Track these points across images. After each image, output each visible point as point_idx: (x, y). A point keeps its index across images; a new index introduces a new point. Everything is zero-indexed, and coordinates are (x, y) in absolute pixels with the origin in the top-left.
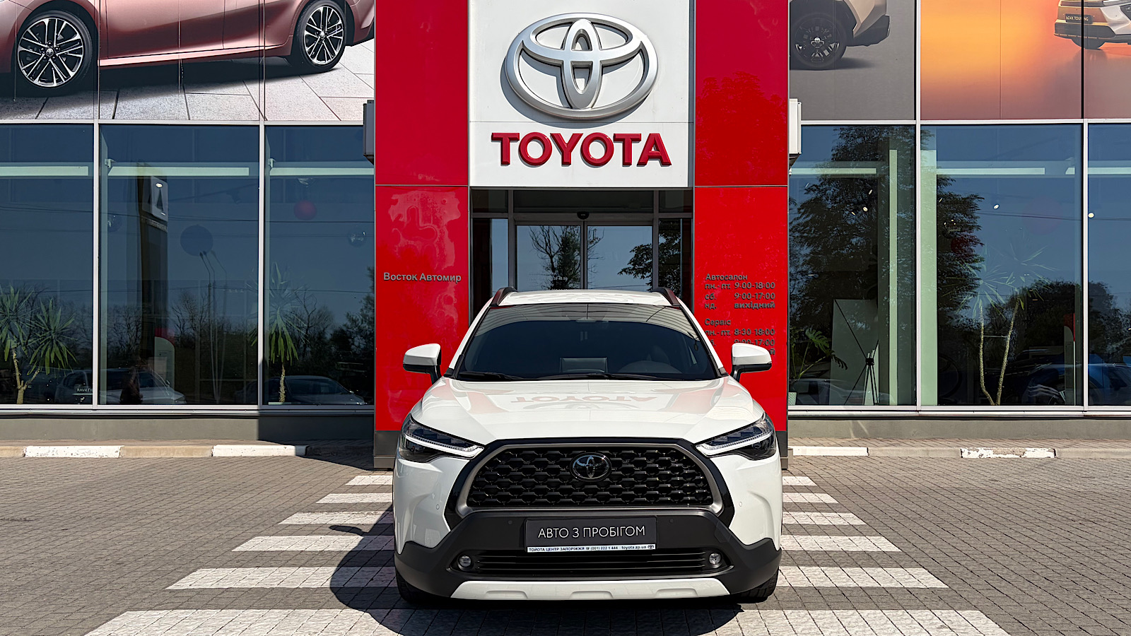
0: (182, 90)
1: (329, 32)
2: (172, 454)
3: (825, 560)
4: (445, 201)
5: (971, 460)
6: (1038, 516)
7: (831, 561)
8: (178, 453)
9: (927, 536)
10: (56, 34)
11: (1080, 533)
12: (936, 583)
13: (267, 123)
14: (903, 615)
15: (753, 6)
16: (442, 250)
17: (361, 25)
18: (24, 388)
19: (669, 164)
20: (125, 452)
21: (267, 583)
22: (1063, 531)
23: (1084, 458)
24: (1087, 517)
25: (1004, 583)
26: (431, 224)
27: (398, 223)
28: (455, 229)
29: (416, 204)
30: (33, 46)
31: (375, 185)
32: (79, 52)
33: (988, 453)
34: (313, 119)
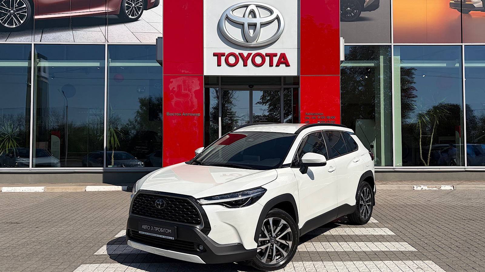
0: (71, 29)
1: (136, 4)
4: (193, 82)
7: (368, 239)
8: (70, 190)
9: (405, 227)
10: (15, 4)
11: (469, 226)
13: (109, 44)
16: (192, 102)
17: (150, 1)
19: (289, 66)
20: (47, 189)
22: (461, 225)
24: (471, 218)
26: (187, 91)
27: (173, 91)
28: (198, 93)
29: (181, 83)
30: (4, 10)
31: (163, 75)
32: (25, 12)
34: (129, 42)
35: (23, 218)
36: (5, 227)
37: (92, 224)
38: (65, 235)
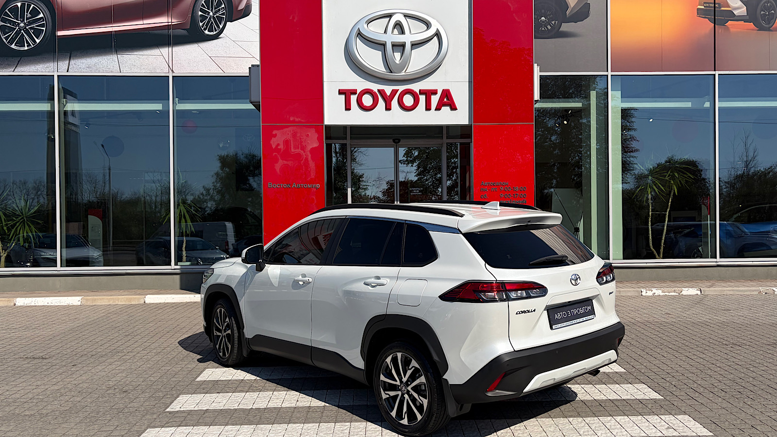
0: (115, 52)
1: (216, 12)
2: (117, 302)
3: (581, 379)
4: (308, 135)
5: (648, 297)
6: (704, 342)
7: (586, 380)
8: (121, 301)
9: (639, 359)
10: (26, 14)
11: (734, 355)
12: (655, 396)
13: (174, 75)
14: (642, 419)
15: (510, 5)
16: (307, 167)
17: (237, 8)
18: (5, 255)
19: (456, 109)
20: (85, 301)
21: (231, 405)
22: (722, 353)
23: (719, 294)
24: (735, 342)
25: (697, 394)
26: (300, 150)
27: (277, 150)
28: (315, 153)
29: (289, 137)
30: (10, 22)
31: (261, 124)
32: (43, 26)
33: (658, 292)
34: (206, 72)
35: (52, 350)
36: (24, 366)
37: (160, 359)
38: (118, 379)
